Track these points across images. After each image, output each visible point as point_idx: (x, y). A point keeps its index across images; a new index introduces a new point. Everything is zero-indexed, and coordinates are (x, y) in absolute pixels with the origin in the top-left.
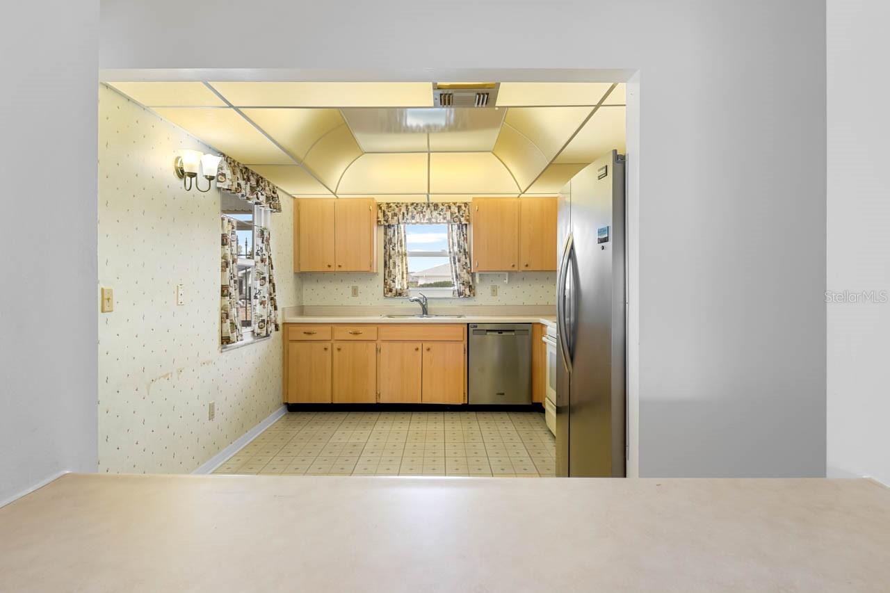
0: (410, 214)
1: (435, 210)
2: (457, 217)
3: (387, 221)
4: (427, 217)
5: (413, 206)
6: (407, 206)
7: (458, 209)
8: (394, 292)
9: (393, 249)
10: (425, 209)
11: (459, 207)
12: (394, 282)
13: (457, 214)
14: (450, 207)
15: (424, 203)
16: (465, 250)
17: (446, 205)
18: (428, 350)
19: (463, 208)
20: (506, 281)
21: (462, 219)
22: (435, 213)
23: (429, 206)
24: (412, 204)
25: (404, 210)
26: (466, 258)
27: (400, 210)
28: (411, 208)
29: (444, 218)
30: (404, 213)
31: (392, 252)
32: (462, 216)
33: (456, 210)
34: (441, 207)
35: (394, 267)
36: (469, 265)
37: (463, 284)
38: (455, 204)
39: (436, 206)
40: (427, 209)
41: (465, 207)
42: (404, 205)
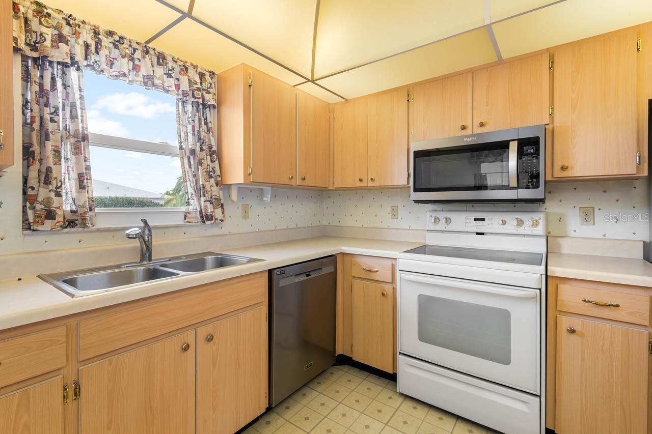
0: (104, 52)
1: (159, 64)
2: (198, 89)
3: (34, 48)
4: (143, 72)
5: (111, 39)
6: (96, 33)
7: (201, 79)
8: (59, 218)
9: (52, 120)
10: (138, 55)
11: (202, 75)
12: (58, 195)
13: (199, 86)
14: (187, 69)
15: (138, 43)
16: (210, 147)
17: (181, 63)
18: (210, 339)
19: (207, 77)
20: (267, 199)
21: (208, 97)
22: (160, 71)
23: (147, 52)
24: (110, 34)
25: (86, 36)
26: (212, 161)
27: (77, 34)
28: (106, 41)
29: (178, 87)
30: (87, 46)
31: (50, 127)
32: (208, 93)
33: (198, 79)
34: (171, 64)
35: (58, 162)
36: (218, 173)
37: (211, 203)
38: (195, 67)
39: (161, 58)
40: (144, 57)
41: (212, 78)
42: (88, 27)
